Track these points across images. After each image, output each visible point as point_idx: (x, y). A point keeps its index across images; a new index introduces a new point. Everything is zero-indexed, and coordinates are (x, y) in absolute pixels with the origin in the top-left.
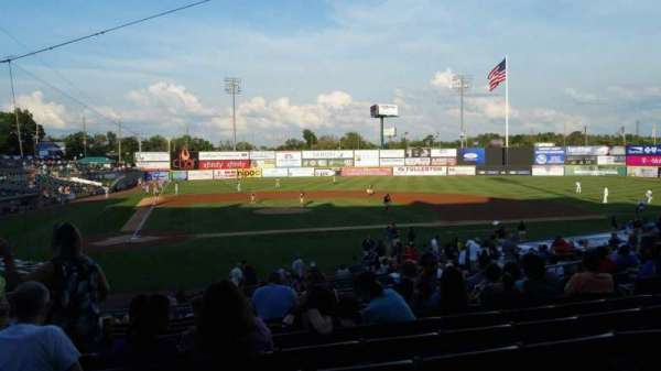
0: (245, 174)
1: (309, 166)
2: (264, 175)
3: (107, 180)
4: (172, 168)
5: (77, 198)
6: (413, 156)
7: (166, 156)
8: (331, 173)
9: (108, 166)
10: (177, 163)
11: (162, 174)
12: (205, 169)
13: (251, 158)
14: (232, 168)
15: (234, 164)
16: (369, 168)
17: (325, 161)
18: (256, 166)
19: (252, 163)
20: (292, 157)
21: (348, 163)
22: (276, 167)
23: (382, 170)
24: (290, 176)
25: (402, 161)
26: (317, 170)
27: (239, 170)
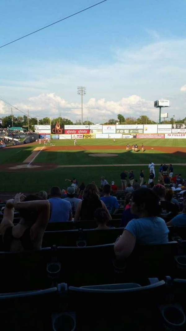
0: (87, 137)
1: (119, 133)
2: (96, 138)
3: (21, 138)
4: (52, 133)
5: (6, 146)
6: (177, 128)
7: (49, 127)
8: (131, 137)
9: (22, 131)
10: (54, 131)
12: (67, 134)
13: (90, 129)
14: (81, 133)
15: (82, 132)
16: (152, 134)
17: (128, 130)
18: (92, 133)
19: (91, 131)
20: (111, 128)
21: (140, 132)
22: (102, 133)
23: (158, 135)
24: (109, 138)
25: (170, 130)
26: (123, 135)
27: (84, 135)
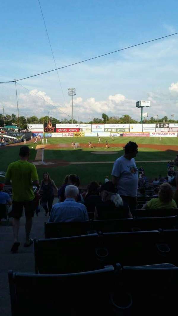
0: (77, 135)
1: (107, 131)
2: (86, 136)
3: (18, 136)
4: (44, 131)
5: (7, 144)
6: (160, 127)
7: (42, 126)
8: (118, 135)
9: (17, 130)
10: (46, 129)
11: (40, 134)
12: (59, 132)
13: (80, 127)
14: (72, 132)
15: (72, 130)
16: (137, 133)
17: (115, 129)
18: (82, 131)
19: (80, 129)
20: (99, 127)
21: (127, 130)
22: (92, 132)
23: (144, 134)
24: (98, 136)
25: (153, 129)
26: (111, 134)
27: (74, 133)
